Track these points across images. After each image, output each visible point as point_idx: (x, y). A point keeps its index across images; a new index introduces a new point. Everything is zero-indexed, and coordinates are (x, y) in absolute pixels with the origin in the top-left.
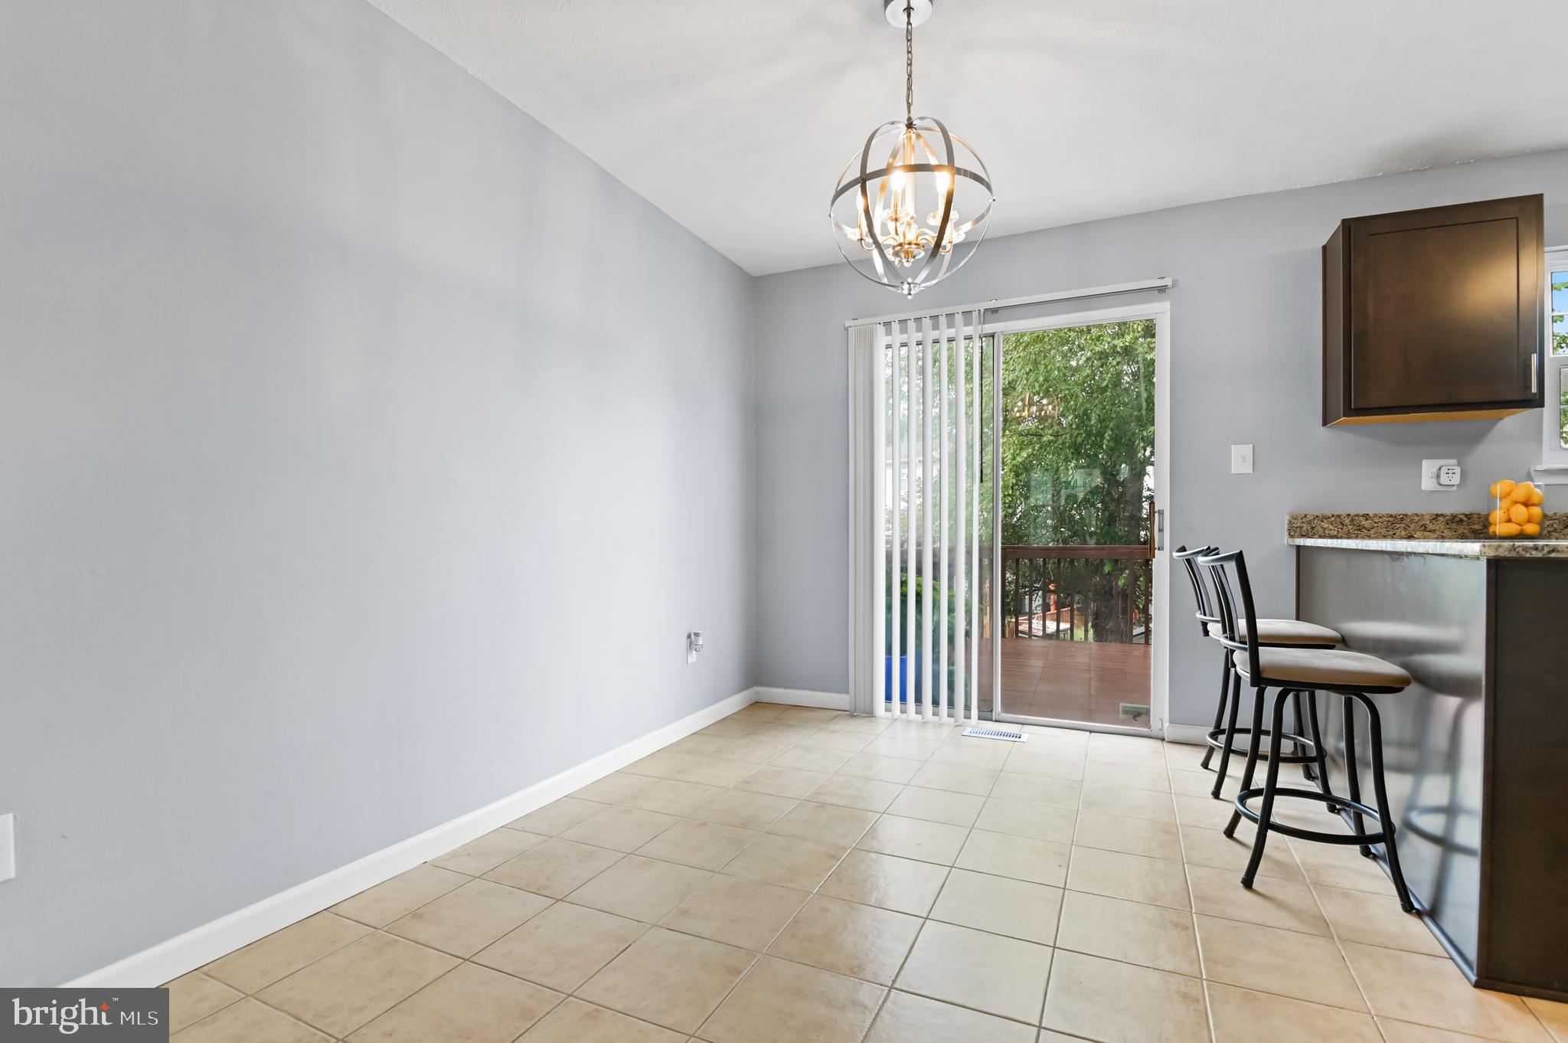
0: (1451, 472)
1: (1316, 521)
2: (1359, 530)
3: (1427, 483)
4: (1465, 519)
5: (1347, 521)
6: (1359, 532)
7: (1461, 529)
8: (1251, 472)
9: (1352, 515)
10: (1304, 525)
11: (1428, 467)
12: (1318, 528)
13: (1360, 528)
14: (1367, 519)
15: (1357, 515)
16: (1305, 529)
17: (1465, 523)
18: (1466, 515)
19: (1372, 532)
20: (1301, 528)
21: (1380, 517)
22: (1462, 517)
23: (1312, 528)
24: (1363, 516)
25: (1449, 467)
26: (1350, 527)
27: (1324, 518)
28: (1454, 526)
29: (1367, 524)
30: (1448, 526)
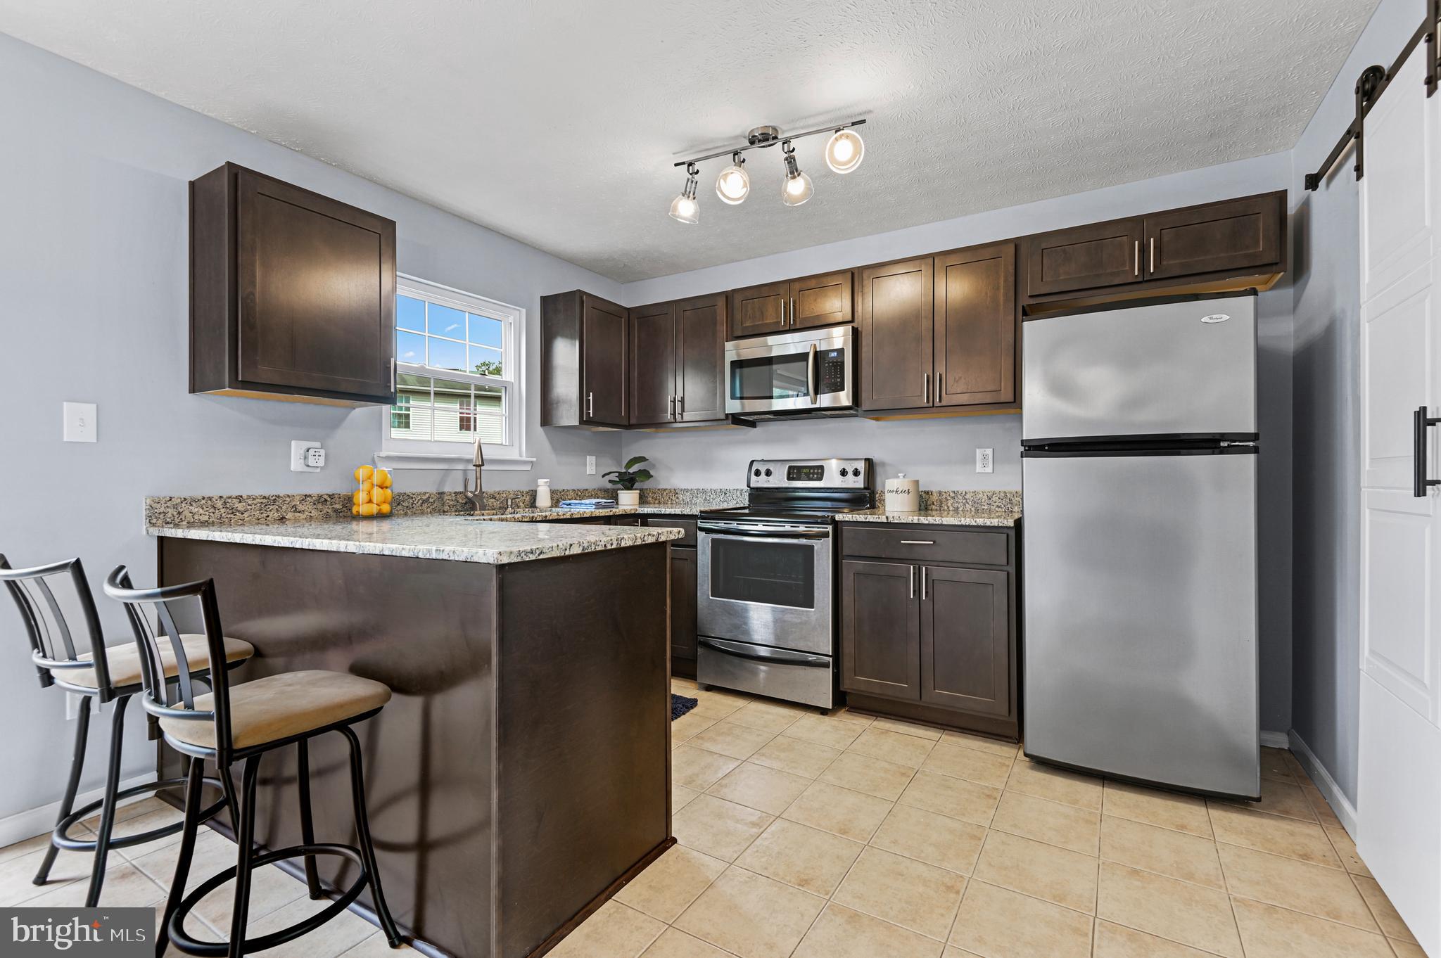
0: (317, 454)
1: (183, 505)
2: (233, 513)
3: (296, 464)
4: (329, 499)
5: (219, 504)
6: (232, 516)
7: (327, 509)
8: (95, 441)
9: (225, 496)
10: (169, 510)
11: (297, 448)
12: (186, 513)
13: (233, 511)
14: (240, 502)
15: (230, 498)
16: (169, 515)
17: (328, 503)
18: (329, 496)
19: (246, 515)
20: (165, 513)
21: (254, 499)
22: (326, 497)
23: (179, 513)
24: (236, 498)
25: (316, 450)
26: (223, 511)
27: (194, 501)
28: (320, 506)
29: (240, 506)
30: (315, 506)
